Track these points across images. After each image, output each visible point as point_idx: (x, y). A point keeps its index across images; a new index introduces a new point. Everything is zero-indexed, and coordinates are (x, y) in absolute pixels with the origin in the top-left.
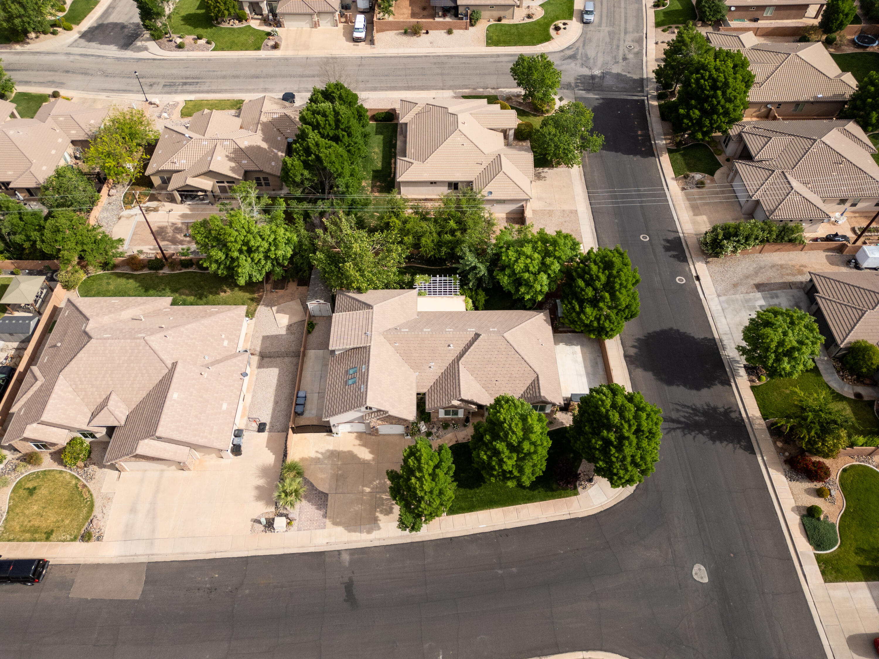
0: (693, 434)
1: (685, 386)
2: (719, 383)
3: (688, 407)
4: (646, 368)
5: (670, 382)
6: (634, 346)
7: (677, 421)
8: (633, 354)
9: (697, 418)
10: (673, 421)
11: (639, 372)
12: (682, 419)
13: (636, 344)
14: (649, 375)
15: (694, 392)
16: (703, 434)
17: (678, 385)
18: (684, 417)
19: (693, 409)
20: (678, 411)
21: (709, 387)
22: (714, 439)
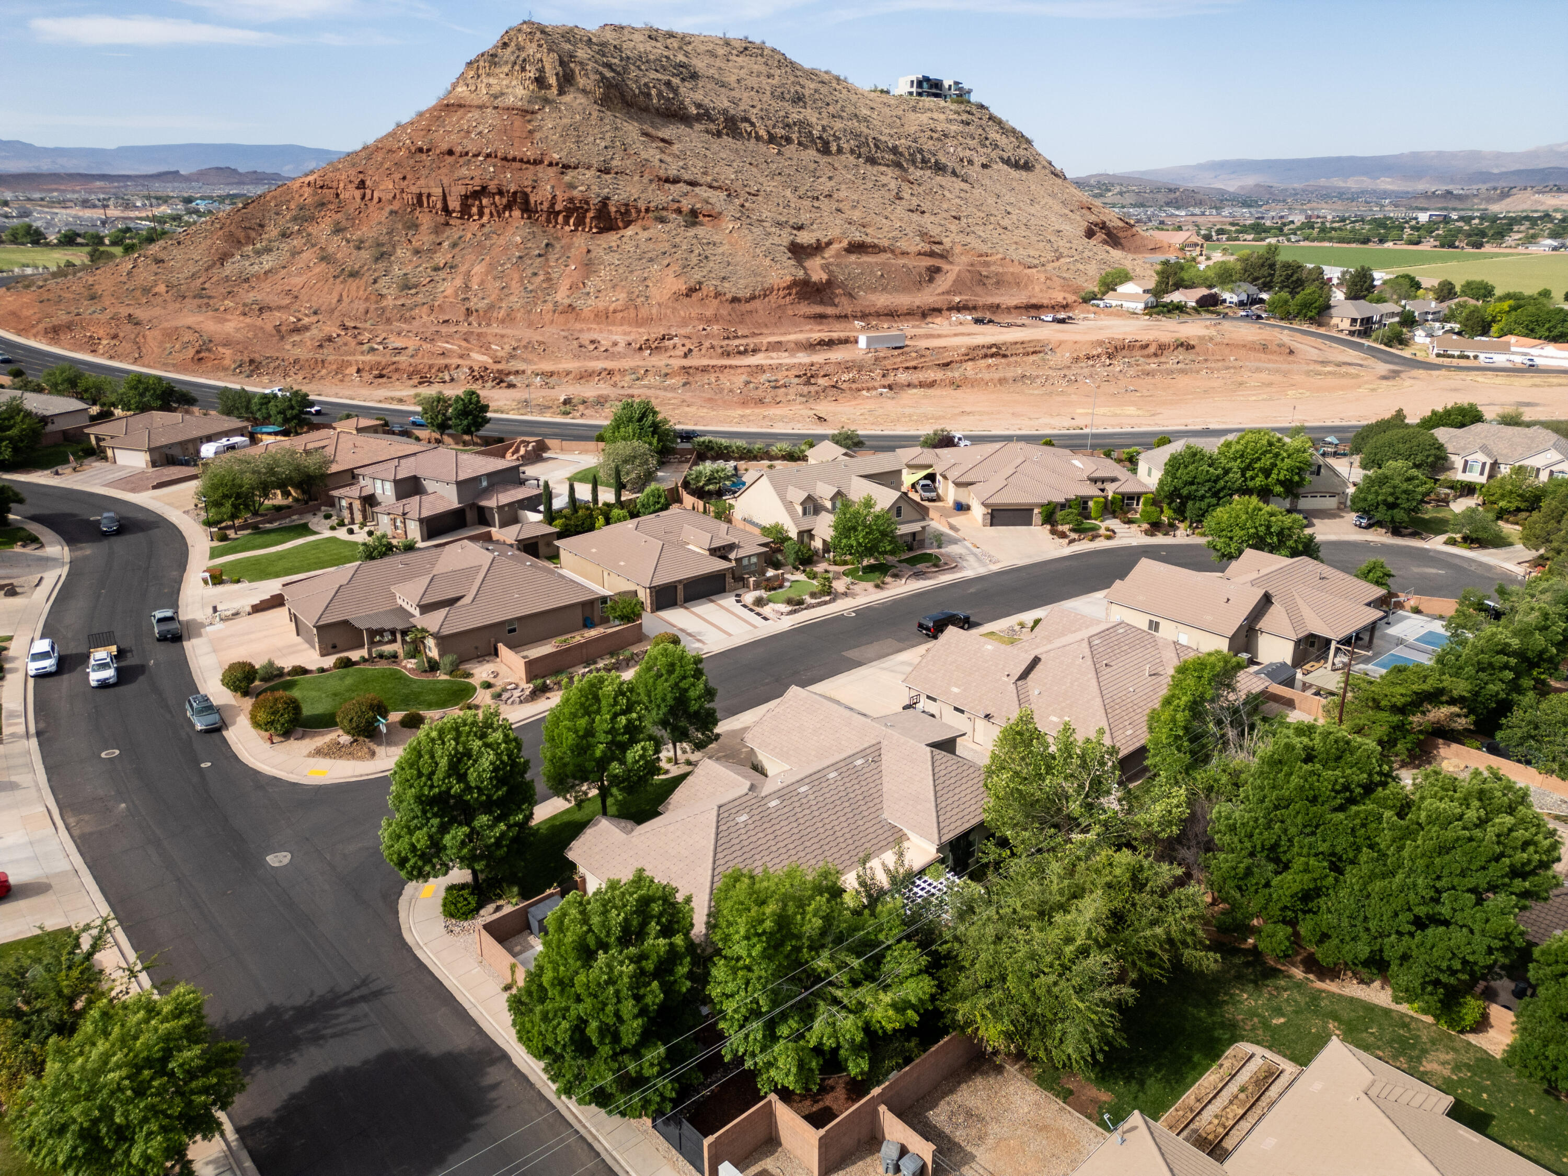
0: (315, 999)
1: (349, 1070)
2: (268, 1120)
3: (334, 1036)
4: (452, 1059)
5: (388, 1058)
6: (495, 1087)
7: (352, 1002)
8: (490, 1070)
9: (311, 1026)
10: (363, 998)
11: (460, 1042)
12: (341, 1010)
13: (493, 1095)
14: (435, 1049)
15: (325, 1068)
16: (293, 1008)
17: (366, 1062)
18: (337, 1016)
19: (323, 1037)
20: (355, 1019)
21: (293, 1097)
22: (272, 1011)
